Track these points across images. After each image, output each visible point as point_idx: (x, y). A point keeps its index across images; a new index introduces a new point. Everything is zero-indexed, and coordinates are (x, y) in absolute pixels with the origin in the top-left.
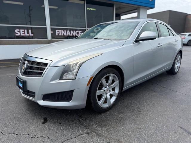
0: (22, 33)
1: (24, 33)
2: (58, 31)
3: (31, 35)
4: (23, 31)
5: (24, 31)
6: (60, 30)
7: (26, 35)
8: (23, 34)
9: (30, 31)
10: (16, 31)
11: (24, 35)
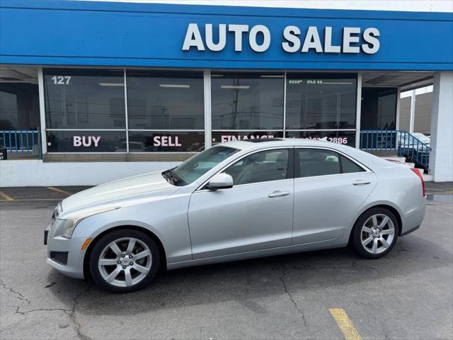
0: (163, 141)
1: (166, 141)
2: (226, 137)
3: (177, 145)
4: (165, 139)
5: (168, 139)
6: (229, 135)
7: (170, 145)
8: (165, 143)
9: (177, 138)
10: (155, 139)
11: (166, 145)
